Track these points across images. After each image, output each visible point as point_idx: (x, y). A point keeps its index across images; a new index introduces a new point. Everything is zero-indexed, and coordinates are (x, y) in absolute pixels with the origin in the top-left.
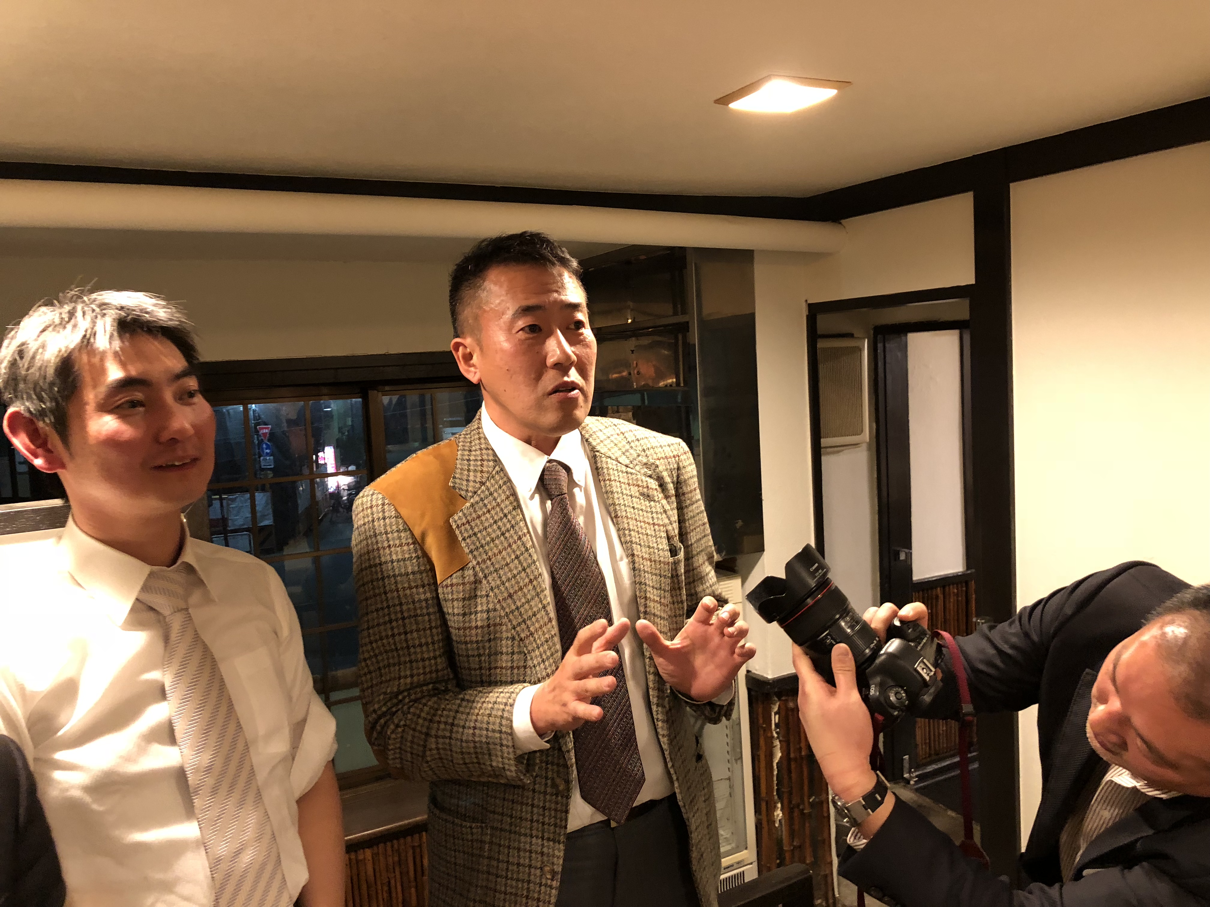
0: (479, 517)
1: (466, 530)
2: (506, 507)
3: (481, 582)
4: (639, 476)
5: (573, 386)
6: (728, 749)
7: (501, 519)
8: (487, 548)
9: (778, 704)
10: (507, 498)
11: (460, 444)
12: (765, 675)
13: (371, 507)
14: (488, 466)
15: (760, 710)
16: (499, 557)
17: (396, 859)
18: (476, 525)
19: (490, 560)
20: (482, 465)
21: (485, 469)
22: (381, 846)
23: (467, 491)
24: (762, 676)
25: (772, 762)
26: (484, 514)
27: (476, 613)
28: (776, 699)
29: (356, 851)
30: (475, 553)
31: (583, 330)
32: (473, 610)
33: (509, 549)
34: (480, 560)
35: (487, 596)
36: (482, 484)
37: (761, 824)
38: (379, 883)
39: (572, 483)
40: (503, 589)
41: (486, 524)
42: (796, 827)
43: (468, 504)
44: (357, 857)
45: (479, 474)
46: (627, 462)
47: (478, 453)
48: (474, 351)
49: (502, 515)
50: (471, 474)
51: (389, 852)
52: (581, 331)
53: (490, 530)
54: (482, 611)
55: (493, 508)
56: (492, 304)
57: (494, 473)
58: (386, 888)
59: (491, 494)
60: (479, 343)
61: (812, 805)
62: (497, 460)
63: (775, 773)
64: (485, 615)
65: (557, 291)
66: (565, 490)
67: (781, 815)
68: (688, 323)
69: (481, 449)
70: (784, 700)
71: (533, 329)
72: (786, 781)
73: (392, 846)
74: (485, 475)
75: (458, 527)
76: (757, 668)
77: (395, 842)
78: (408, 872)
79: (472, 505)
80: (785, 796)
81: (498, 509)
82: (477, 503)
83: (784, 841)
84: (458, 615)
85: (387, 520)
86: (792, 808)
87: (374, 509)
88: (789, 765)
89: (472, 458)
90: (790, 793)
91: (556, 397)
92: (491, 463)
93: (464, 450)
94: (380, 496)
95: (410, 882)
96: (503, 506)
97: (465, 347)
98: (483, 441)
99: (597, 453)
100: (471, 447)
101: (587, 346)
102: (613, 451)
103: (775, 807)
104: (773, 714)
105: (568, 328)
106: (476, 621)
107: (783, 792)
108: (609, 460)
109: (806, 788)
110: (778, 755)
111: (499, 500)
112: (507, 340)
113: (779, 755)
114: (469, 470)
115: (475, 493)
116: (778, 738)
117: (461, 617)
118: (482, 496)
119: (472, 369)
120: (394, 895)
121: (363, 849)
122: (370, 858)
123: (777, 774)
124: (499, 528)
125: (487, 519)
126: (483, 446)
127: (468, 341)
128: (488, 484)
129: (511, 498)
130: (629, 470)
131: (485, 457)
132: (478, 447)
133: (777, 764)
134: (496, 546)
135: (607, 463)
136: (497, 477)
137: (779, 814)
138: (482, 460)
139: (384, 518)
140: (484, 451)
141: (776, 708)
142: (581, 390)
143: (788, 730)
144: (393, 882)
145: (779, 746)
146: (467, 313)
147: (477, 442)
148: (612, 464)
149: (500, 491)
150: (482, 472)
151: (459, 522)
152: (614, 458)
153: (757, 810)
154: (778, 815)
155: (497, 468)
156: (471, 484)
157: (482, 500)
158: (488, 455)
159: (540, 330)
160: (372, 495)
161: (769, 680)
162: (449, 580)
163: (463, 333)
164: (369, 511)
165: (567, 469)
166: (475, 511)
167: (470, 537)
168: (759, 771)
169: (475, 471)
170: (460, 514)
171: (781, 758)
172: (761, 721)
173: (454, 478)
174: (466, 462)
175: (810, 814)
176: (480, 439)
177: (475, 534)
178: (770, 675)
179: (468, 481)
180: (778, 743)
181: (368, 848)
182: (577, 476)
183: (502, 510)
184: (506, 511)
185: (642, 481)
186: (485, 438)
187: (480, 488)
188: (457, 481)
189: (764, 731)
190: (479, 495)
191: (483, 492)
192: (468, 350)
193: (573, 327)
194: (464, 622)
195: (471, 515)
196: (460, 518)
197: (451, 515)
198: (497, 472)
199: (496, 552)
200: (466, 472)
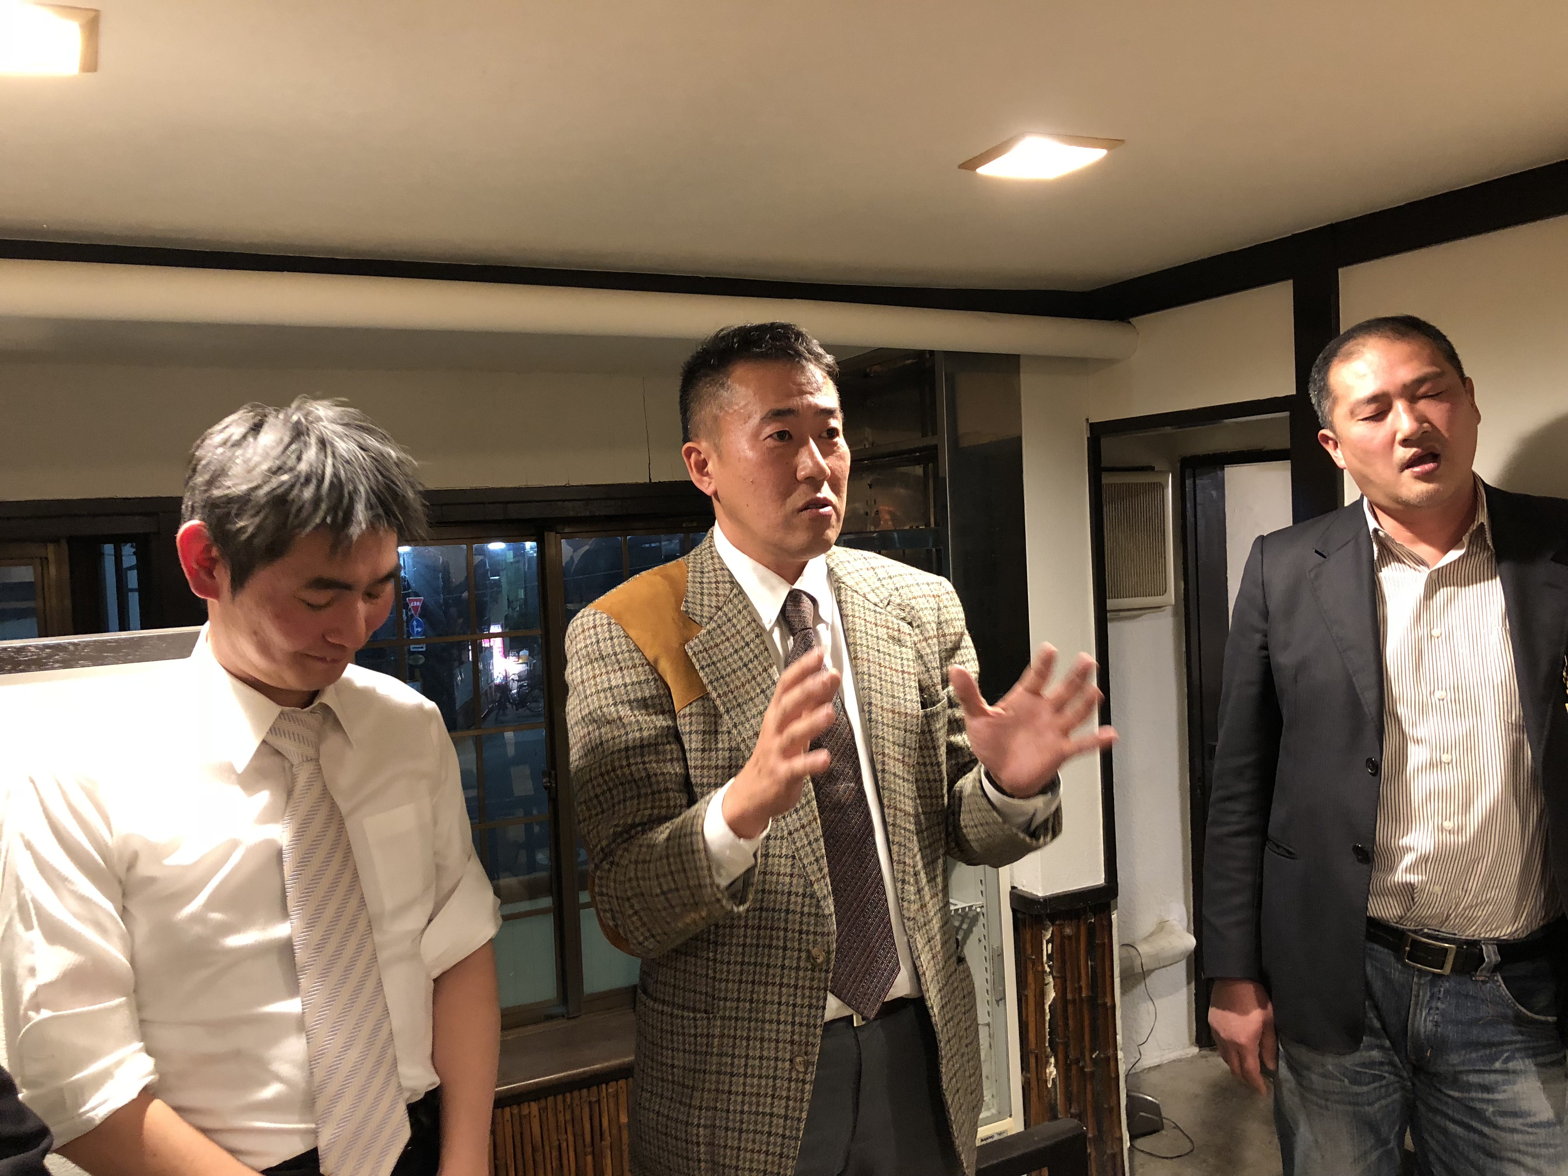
0: (717, 645)
1: (704, 658)
2: (748, 634)
3: (721, 716)
4: (889, 618)
5: (826, 503)
6: (989, 987)
7: (742, 648)
8: (727, 679)
9: (1051, 929)
10: (749, 624)
11: (690, 565)
12: (1035, 893)
13: (595, 627)
14: (725, 589)
15: (1028, 936)
16: (742, 691)
17: (568, 1117)
18: (715, 654)
19: (732, 693)
20: (717, 588)
21: (721, 592)
22: (551, 1099)
23: (702, 616)
24: (1031, 894)
25: (1043, 1004)
26: (723, 642)
27: (717, 750)
28: (1049, 923)
29: (519, 1105)
30: (715, 684)
31: (836, 439)
32: (713, 746)
33: (753, 682)
34: (721, 692)
35: (729, 732)
36: (719, 608)
37: (1029, 1084)
38: (547, 1148)
39: (818, 619)
40: (748, 726)
41: (726, 654)
42: (1075, 1089)
43: (704, 631)
44: (520, 1111)
45: (714, 598)
46: (877, 600)
47: (712, 574)
48: (709, 457)
49: (743, 644)
50: (705, 598)
51: (560, 1107)
52: (835, 440)
53: (730, 660)
54: (723, 749)
55: (733, 636)
56: (737, 404)
57: (731, 596)
58: (555, 1153)
59: (729, 620)
60: (717, 448)
61: (1095, 1062)
62: (733, 583)
63: (1048, 1017)
64: (727, 754)
65: (811, 393)
66: (810, 624)
67: (1055, 1073)
68: (936, 446)
69: (715, 570)
70: (1059, 925)
71: (781, 435)
72: (1060, 1030)
73: (564, 1101)
74: (722, 599)
75: (694, 654)
76: (1025, 882)
77: (568, 1095)
78: (583, 1134)
79: (709, 632)
80: (1061, 1048)
81: (738, 637)
82: (714, 629)
83: (1059, 1107)
84: (696, 750)
85: (615, 640)
86: (1070, 1065)
87: (599, 629)
88: (1065, 1010)
89: (705, 580)
90: (1066, 1045)
91: (806, 514)
92: (728, 585)
93: (695, 571)
94: (605, 616)
95: (584, 1145)
96: (743, 633)
97: (699, 453)
98: (716, 560)
99: (843, 585)
100: (703, 568)
101: (841, 458)
102: (860, 585)
103: (1047, 1062)
104: (1045, 942)
105: (820, 437)
106: (717, 759)
107: (1058, 1043)
108: (855, 594)
109: (1087, 1038)
110: (1051, 995)
111: (739, 627)
112: (753, 448)
113: (1053, 995)
114: (702, 594)
115: (711, 618)
116: (1051, 973)
117: (699, 754)
118: (720, 622)
119: (706, 478)
120: (565, 1162)
121: (529, 1101)
122: (537, 1113)
123: (1050, 1020)
124: (741, 658)
125: (726, 648)
126: (717, 566)
127: (704, 445)
128: (725, 609)
129: (753, 624)
130: (878, 609)
131: (720, 578)
132: (711, 568)
133: (1050, 1006)
134: (739, 678)
135: (852, 597)
136: (736, 601)
137: (1052, 1071)
138: (717, 582)
139: (611, 639)
140: (719, 572)
141: (1048, 936)
142: (834, 507)
143: (1063, 962)
144: (564, 1145)
145: (1052, 984)
146: (704, 413)
147: (710, 561)
148: (858, 599)
149: (740, 617)
150: (717, 595)
151: (695, 649)
152: (861, 593)
153: (1025, 1067)
154: (1051, 1073)
155: (735, 591)
156: (706, 609)
157: (719, 626)
158: (723, 576)
159: (791, 437)
160: (594, 614)
161: (1039, 898)
162: (688, 709)
163: (697, 436)
164: (592, 631)
165: (814, 601)
166: (712, 639)
167: (708, 665)
168: (1027, 1016)
169: (710, 594)
170: (697, 641)
171: (1054, 999)
172: (1029, 951)
173: (686, 601)
174: (698, 585)
175: (1092, 1073)
176: (712, 558)
177: (713, 663)
178: (1040, 892)
179: (702, 605)
180: (1051, 980)
181: (534, 1100)
182: (822, 612)
183: (743, 638)
184: (747, 639)
185: (892, 622)
186: (719, 557)
187: (716, 614)
188: (690, 605)
189: (1034, 963)
190: (716, 621)
191: (720, 617)
192: (702, 456)
193: (825, 434)
194: (703, 759)
195: (708, 642)
196: (696, 645)
197: (687, 641)
198: (735, 596)
199: (739, 685)
200: (699, 596)
